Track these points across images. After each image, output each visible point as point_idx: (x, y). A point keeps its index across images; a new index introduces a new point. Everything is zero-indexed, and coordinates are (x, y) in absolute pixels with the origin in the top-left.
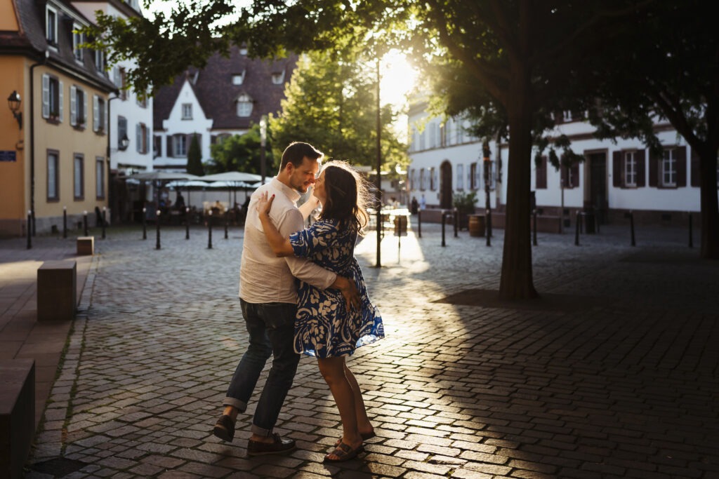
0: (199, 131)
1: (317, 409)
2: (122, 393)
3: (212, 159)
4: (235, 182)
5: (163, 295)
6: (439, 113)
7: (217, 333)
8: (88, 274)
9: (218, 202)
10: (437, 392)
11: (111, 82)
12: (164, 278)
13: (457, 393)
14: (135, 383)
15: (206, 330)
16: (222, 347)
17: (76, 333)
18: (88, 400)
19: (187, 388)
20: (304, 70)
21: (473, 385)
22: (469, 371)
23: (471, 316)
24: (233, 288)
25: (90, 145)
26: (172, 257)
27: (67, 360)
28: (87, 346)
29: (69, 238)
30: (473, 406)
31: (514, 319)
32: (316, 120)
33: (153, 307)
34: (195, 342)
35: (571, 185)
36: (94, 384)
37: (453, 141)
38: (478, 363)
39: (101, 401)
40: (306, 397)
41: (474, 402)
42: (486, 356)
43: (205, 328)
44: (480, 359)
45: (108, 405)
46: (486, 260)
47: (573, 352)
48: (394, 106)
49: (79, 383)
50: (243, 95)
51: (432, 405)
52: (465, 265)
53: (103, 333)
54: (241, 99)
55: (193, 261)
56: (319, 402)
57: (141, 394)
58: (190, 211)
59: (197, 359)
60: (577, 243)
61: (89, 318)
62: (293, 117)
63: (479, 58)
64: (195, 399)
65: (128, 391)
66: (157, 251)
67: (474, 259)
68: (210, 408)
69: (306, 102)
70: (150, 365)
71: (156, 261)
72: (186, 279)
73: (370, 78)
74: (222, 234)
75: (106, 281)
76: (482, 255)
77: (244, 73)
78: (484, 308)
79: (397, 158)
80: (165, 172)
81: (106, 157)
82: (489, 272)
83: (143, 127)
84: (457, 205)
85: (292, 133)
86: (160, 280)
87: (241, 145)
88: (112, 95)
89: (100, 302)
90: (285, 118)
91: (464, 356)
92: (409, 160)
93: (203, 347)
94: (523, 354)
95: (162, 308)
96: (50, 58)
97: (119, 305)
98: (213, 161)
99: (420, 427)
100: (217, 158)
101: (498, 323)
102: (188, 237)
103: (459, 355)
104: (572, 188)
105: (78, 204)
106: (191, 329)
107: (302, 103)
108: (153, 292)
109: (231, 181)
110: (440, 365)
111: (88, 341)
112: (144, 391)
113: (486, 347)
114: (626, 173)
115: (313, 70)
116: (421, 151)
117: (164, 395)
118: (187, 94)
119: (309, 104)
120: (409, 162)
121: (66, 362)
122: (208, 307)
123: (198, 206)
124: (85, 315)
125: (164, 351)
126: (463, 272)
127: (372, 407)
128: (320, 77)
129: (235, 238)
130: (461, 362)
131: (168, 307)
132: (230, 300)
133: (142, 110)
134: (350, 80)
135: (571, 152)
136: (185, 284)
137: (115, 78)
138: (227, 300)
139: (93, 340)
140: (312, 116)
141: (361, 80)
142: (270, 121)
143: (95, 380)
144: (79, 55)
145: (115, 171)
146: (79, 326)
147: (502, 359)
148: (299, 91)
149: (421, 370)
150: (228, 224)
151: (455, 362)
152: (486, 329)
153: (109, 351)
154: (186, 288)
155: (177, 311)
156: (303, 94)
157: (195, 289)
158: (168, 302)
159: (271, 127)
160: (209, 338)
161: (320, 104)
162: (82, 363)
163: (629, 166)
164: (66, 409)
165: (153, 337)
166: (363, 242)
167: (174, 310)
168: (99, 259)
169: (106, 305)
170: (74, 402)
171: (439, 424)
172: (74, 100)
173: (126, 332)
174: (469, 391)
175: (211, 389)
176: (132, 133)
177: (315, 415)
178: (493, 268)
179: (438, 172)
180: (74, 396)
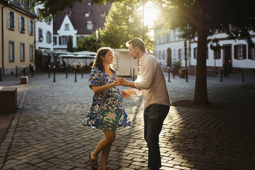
0: (71, 35)
1: (119, 157)
2: (31, 149)
3: (77, 46)
4: (86, 55)
5: (55, 102)
6: (168, 29)
7: (76, 119)
8: (24, 92)
9: (79, 63)
10: (172, 148)
11: (36, 15)
12: (56, 94)
13: (181, 149)
14: (38, 144)
15: (72, 118)
16: (78, 126)
17: (15, 119)
18: (15, 153)
19: (61, 146)
20: (113, 11)
21: (188, 145)
22: (185, 138)
23: (183, 112)
24: (84, 99)
25: (27, 39)
26: (60, 85)
27: (9, 132)
28: (19, 125)
29: (18, 77)
30: (188, 155)
31: (201, 113)
32: (118, 31)
33: (50, 107)
34: (66, 123)
35: (218, 58)
36: (19, 144)
37: (172, 40)
38: (189, 134)
39: (21, 153)
40: (115, 151)
41: (189, 153)
42: (191, 130)
43: (71, 117)
44: (189, 132)
45: (24, 155)
46: (187, 88)
47: (228, 129)
48: (149, 26)
49: (12, 144)
50: (89, 21)
51: (170, 155)
52: (178, 90)
53: (27, 119)
54: (88, 22)
55: (68, 87)
56: (120, 154)
57: (40, 149)
58: (68, 66)
59: (67, 132)
60: (221, 81)
61: (22, 112)
62: (109, 30)
63: (185, 6)
64: (64, 152)
65: (34, 148)
66: (54, 83)
67: (182, 87)
68: (71, 156)
69: (114, 24)
70: (46, 135)
71: (53, 87)
72: (65, 95)
73: (139, 15)
74: (80, 76)
75: (31, 95)
76: (185, 85)
77: (89, 12)
78: (188, 108)
79: (150, 46)
80: (58, 51)
81: (34, 44)
82: (188, 93)
83: (49, 33)
84: (174, 65)
85: (108, 36)
86: (54, 95)
87: (88, 41)
88: (36, 20)
89: (28, 105)
90: (106, 30)
91: (182, 131)
92: (155, 47)
93: (70, 126)
94: (207, 129)
95: (54, 107)
96: (10, 4)
97: (35, 106)
98: (77, 47)
99: (166, 166)
100: (79, 45)
101: (195, 115)
102: (67, 77)
103: (180, 130)
104: (218, 59)
105: (23, 63)
106: (65, 117)
107: (112, 24)
108: (51, 100)
109: (84, 55)
110: (172, 135)
111: (20, 123)
112: (41, 148)
113: (191, 126)
114: (239, 54)
115: (117, 11)
116: (159, 44)
117: (50, 150)
118: (67, 20)
119: (115, 25)
120: (155, 48)
121: (9, 133)
122: (73, 107)
123: (71, 65)
124: (20, 111)
125: (53, 128)
126: (178, 93)
127: (144, 156)
128: (119, 14)
129: (86, 77)
130: (181, 133)
131: (56, 107)
132: (83, 104)
133: (48, 26)
134: (132, 15)
135: (219, 45)
136: (64, 97)
137: (37, 13)
138: (81, 104)
139: (22, 122)
140: (117, 29)
141: (136, 16)
142: (100, 31)
143: (20, 142)
144: (22, 3)
145: (38, 50)
146: (17, 116)
147: (198, 132)
148: (111, 19)
149: (165, 137)
150: (83, 72)
151: (179, 133)
152: (190, 118)
153: (28, 128)
154: (65, 98)
155: (60, 109)
156: (113, 20)
157: (68, 99)
158: (56, 105)
159: (100, 34)
160: (73, 121)
161: (120, 25)
162: (16, 134)
163: (240, 51)
164: (4, 157)
165: (48, 121)
166: (137, 79)
167: (59, 108)
168: (29, 86)
169: (30, 106)
170: (9, 154)
171: (175, 165)
172: (20, 21)
173: (37, 119)
174: (186, 148)
175: (72, 147)
176: (44, 35)
177: (118, 160)
178: (190, 91)
179: (166, 53)
180: (9, 150)
